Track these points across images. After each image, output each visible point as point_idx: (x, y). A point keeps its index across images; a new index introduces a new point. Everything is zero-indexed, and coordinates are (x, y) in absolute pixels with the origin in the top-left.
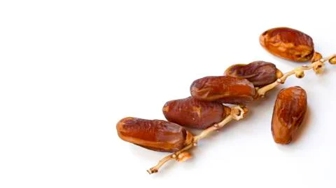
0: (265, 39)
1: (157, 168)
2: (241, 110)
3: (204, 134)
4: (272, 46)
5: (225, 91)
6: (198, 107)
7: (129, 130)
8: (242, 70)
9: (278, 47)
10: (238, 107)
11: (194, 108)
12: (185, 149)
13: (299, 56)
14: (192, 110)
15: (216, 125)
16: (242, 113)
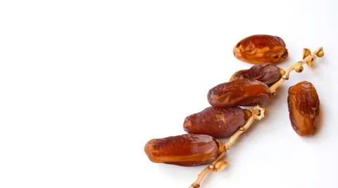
0: (241, 50)
1: (198, 183)
2: (261, 109)
3: (232, 139)
4: (249, 55)
5: (244, 92)
6: (221, 114)
7: (161, 150)
8: (247, 75)
9: (255, 54)
10: (258, 107)
11: (217, 116)
12: (220, 157)
13: (277, 57)
14: (216, 119)
15: (241, 129)
16: (262, 113)
